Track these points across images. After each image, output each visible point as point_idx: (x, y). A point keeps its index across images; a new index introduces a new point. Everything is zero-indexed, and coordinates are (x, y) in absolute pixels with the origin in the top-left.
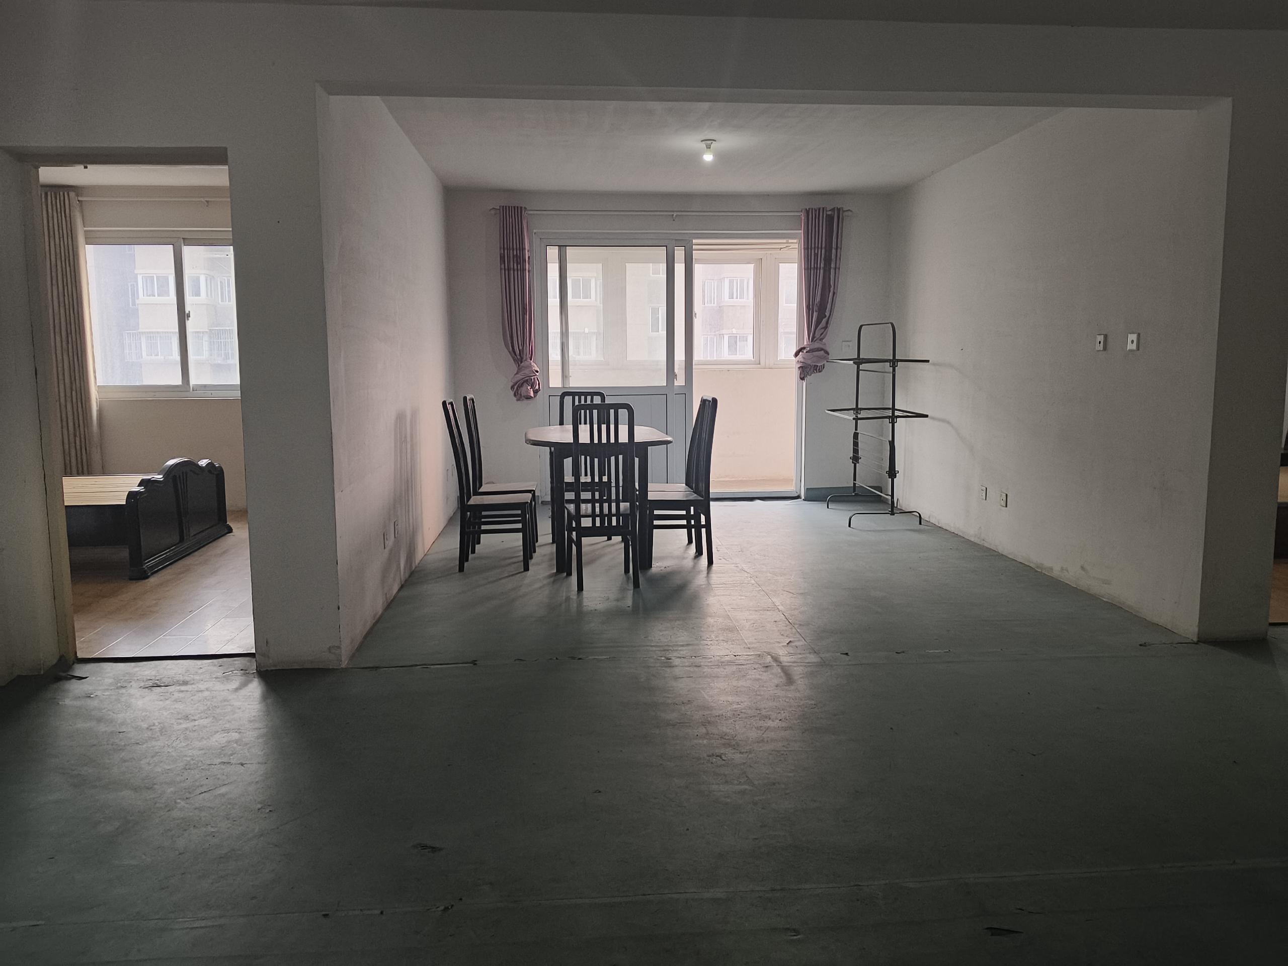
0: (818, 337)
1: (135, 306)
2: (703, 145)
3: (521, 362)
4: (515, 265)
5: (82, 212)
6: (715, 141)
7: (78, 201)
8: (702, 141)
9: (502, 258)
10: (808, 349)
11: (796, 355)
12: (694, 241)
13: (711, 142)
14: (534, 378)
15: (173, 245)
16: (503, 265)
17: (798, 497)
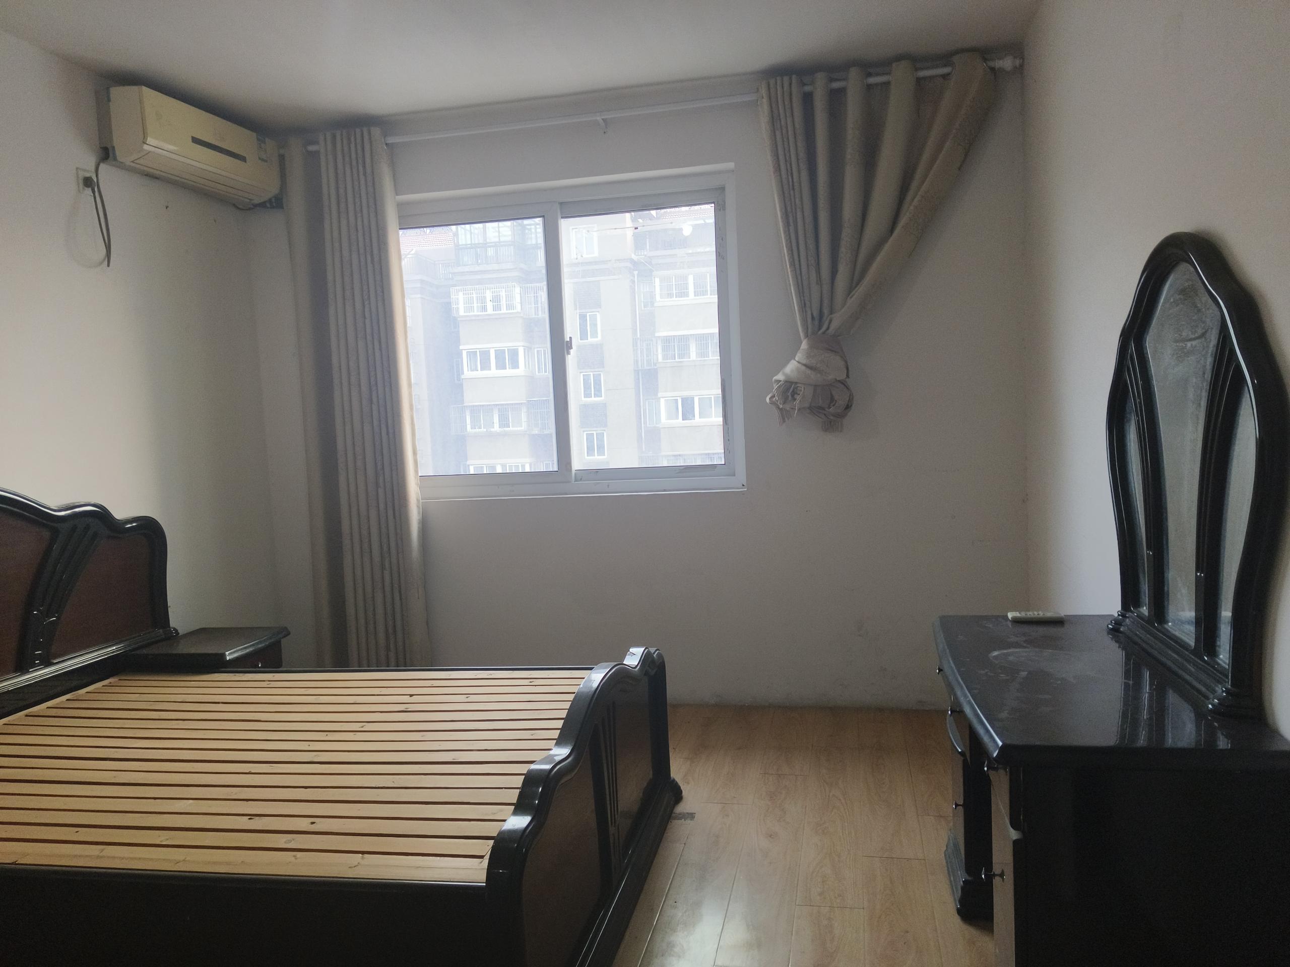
1: (460, 381)
5: (393, 165)
7: (386, 144)
15: (543, 216)
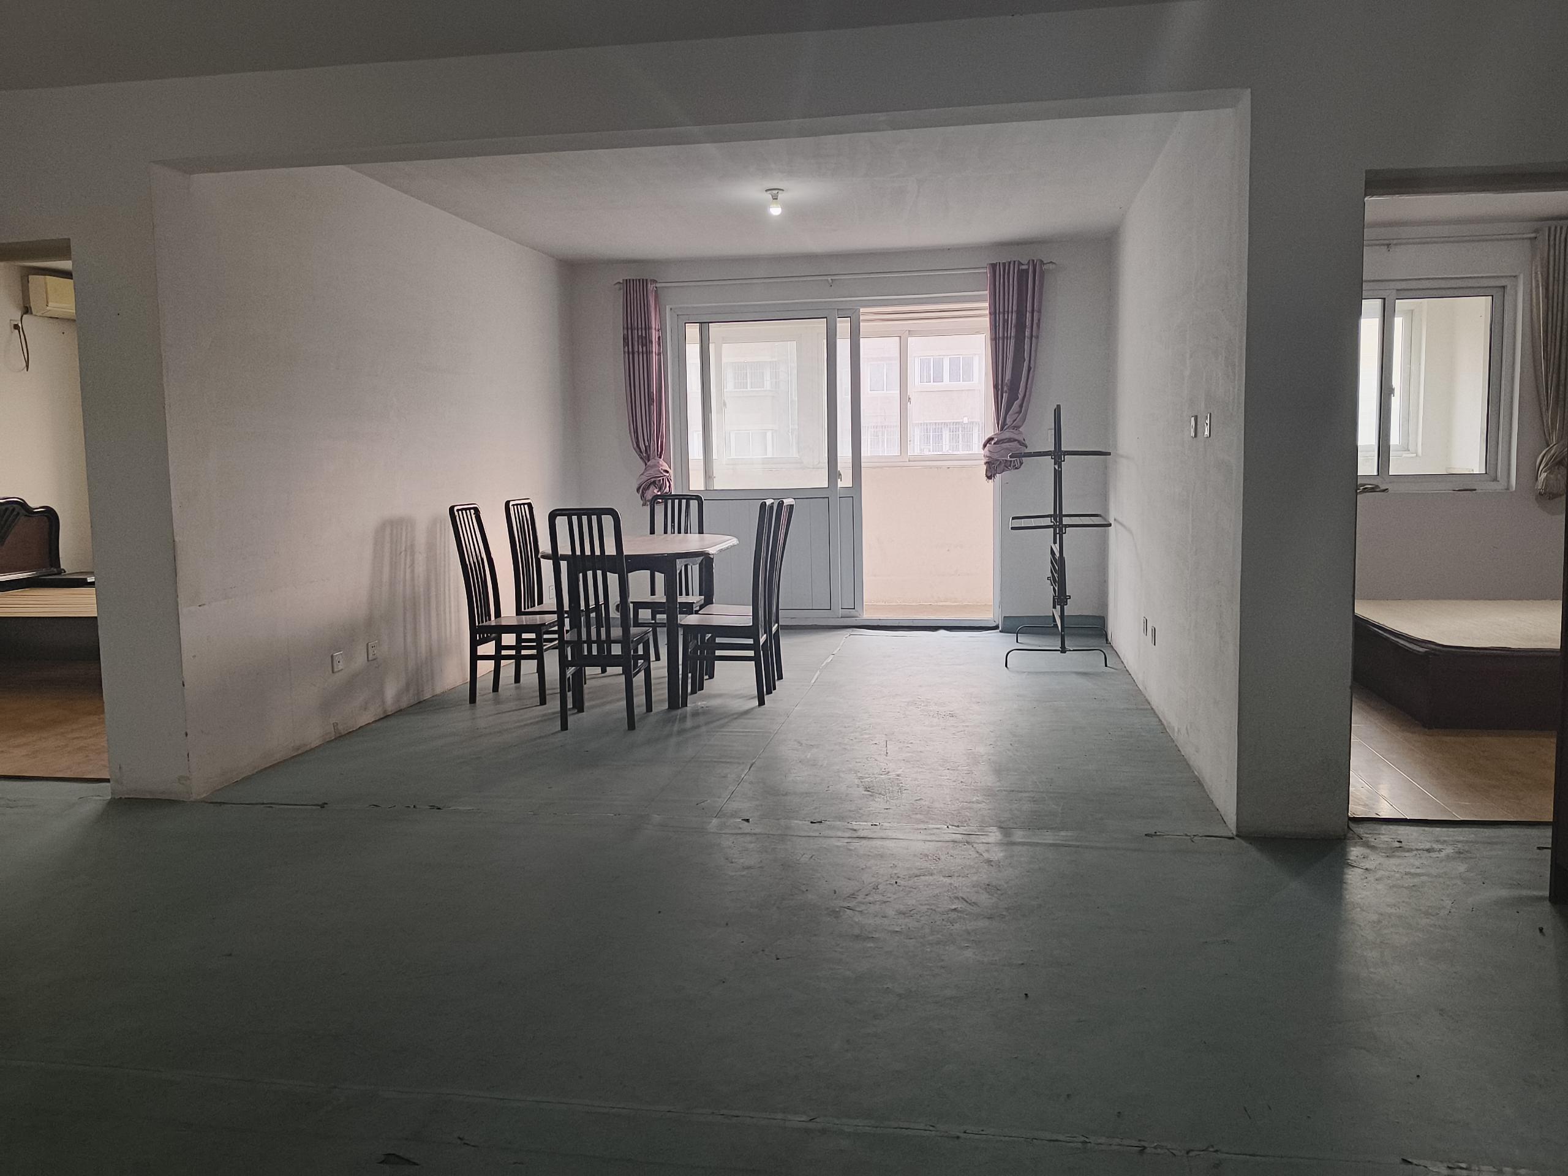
0: (1009, 424)
2: (768, 196)
3: (649, 460)
4: (640, 347)
6: (783, 190)
8: (766, 191)
9: (625, 339)
10: (996, 439)
11: (985, 446)
12: (862, 310)
13: (776, 191)
14: (663, 479)
16: (626, 348)
17: (996, 628)
